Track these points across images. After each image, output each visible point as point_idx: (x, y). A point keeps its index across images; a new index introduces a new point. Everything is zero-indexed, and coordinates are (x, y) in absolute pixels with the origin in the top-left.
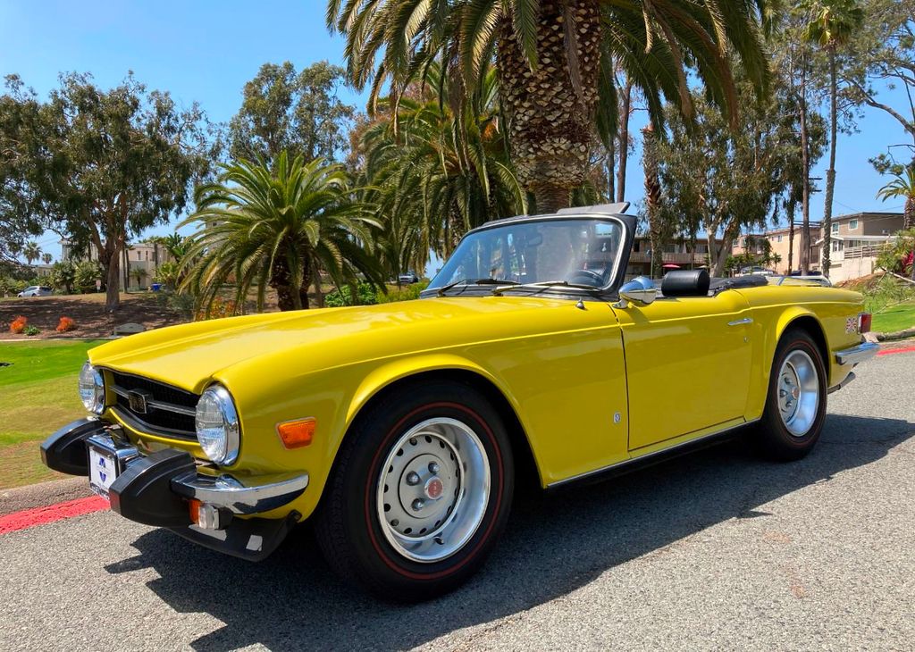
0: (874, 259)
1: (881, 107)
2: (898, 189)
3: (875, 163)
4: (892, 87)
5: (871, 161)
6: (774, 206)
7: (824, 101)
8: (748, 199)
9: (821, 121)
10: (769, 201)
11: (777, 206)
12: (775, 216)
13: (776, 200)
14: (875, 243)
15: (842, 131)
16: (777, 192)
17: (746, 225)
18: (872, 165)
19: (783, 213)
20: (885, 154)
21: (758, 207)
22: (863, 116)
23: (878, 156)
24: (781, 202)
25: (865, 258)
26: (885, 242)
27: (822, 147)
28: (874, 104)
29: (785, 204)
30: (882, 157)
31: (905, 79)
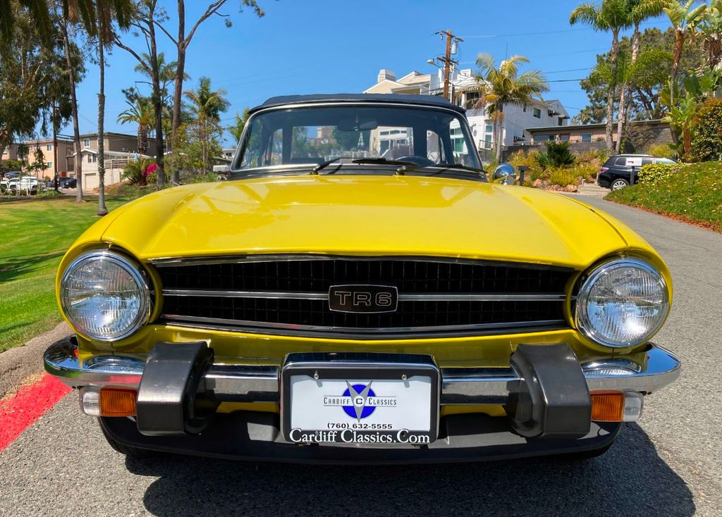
0: (122, 171)
1: (127, 49)
2: (132, 116)
3: (127, 94)
4: (137, 35)
5: (123, 91)
6: (42, 118)
7: (79, 34)
8: (17, 110)
9: (77, 51)
10: (37, 114)
11: (44, 119)
12: (44, 129)
13: (44, 114)
14: (120, 157)
15: (95, 63)
16: (44, 106)
17: (19, 134)
18: (124, 95)
19: (50, 126)
20: (134, 87)
21: (29, 118)
22: (111, 54)
23: (129, 88)
24: (48, 116)
25: (115, 170)
26: (126, 157)
27: (80, 74)
28: (120, 45)
29: (52, 119)
30: (132, 90)
31: (142, 28)
